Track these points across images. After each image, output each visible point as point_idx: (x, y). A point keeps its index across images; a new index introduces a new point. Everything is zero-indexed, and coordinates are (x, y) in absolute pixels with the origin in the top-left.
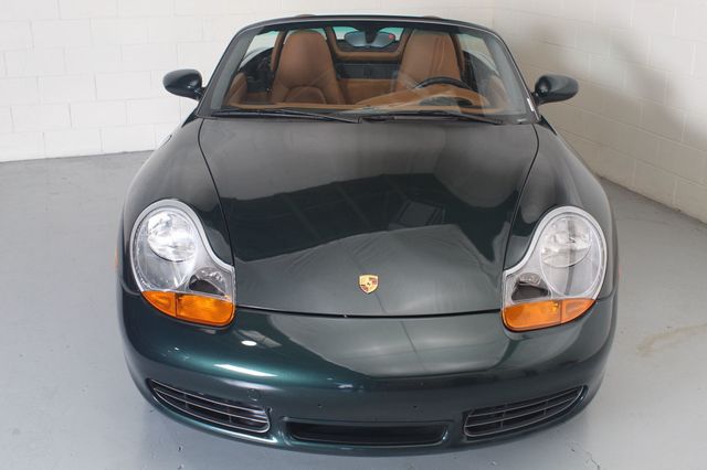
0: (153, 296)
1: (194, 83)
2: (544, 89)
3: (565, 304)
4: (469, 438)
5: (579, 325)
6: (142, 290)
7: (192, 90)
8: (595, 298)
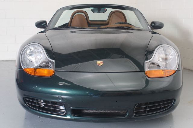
0: (27, 70)
1: (45, 24)
2: (153, 25)
3: (166, 71)
4: (135, 116)
5: (172, 77)
6: (23, 68)
7: (44, 25)
8: (176, 70)
